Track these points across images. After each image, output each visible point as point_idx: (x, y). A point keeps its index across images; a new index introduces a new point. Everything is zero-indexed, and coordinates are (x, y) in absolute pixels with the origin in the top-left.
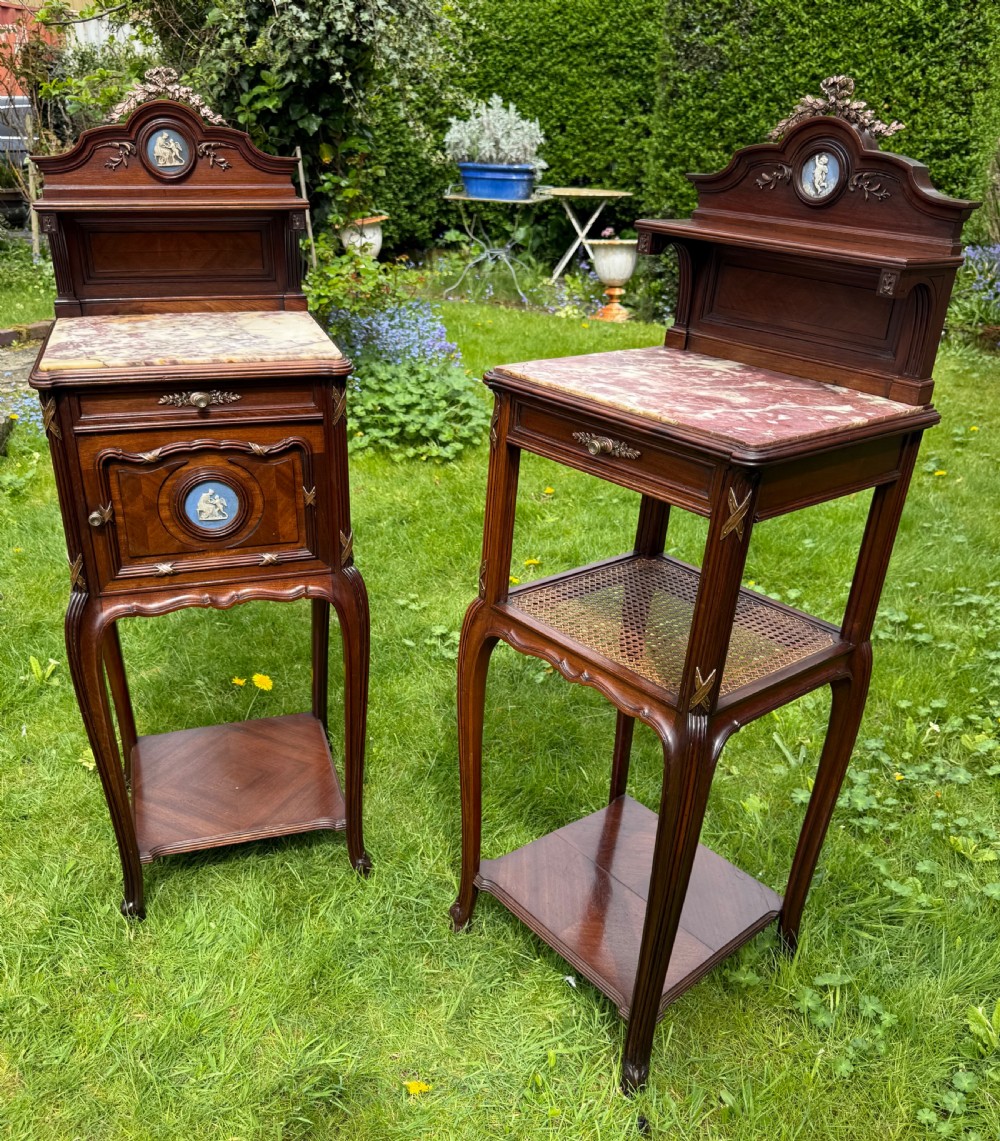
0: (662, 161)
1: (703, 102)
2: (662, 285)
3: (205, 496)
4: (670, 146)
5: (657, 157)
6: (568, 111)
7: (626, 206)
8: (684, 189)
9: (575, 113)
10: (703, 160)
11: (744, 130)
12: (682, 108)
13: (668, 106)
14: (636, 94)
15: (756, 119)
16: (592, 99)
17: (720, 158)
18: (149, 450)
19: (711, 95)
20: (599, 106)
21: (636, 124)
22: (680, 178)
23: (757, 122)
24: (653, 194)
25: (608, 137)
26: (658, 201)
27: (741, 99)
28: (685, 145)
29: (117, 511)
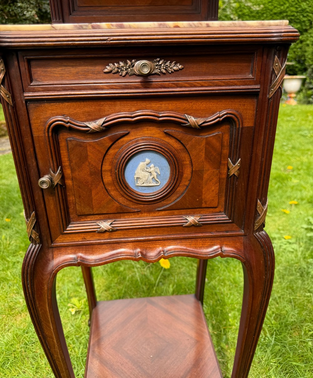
3: (142, 164)
18: (94, 119)
29: (66, 176)
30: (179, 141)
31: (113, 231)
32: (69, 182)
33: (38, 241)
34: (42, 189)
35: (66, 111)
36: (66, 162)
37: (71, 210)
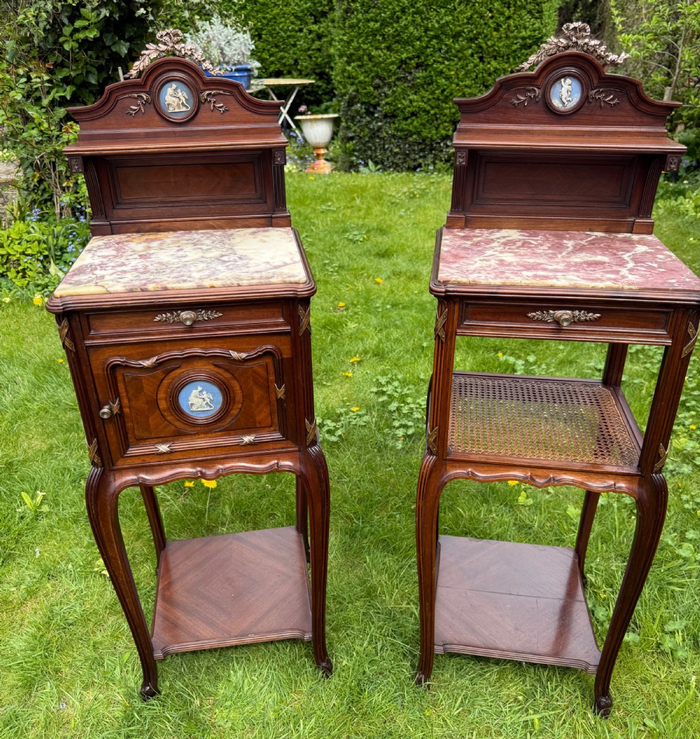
0: (345, 59)
1: (369, 16)
2: (354, 145)
3: (195, 392)
4: (349, 48)
5: (341, 56)
6: (263, 24)
7: (310, 89)
8: (362, 78)
9: (267, 25)
10: (373, 57)
11: (399, 35)
12: (355, 21)
13: (344, 19)
14: (308, 9)
15: (406, 27)
16: (278, 14)
17: (385, 55)
18: (148, 358)
19: (374, 10)
20: (283, 20)
21: (310, 32)
22: (358, 70)
23: (407, 28)
24: (340, 82)
25: (292, 41)
26: (345, 87)
27: (395, 13)
28: (360, 47)
29: (123, 405)
30: (227, 371)
31: (171, 452)
32: (126, 410)
33: (101, 464)
34: (103, 419)
35: (122, 353)
36: (123, 394)
37: (129, 436)
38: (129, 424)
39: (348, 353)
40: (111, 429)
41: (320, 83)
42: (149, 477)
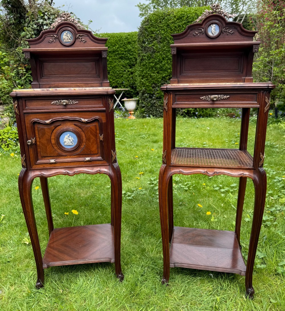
0: (141, 77)
1: (150, 61)
2: (145, 109)
3: (66, 136)
4: (142, 73)
5: (139, 76)
6: (110, 69)
7: (128, 93)
8: (148, 84)
9: (112, 69)
10: (152, 76)
11: (162, 68)
12: (145, 63)
13: (141, 63)
14: (127, 63)
15: (164, 65)
16: (116, 65)
17: (156, 75)
18: (48, 120)
19: (152, 59)
20: (118, 67)
21: (128, 71)
22: (146, 81)
23: (165, 65)
24: (139, 86)
25: (121, 75)
26: (141, 88)
27: (160, 60)
28: (147, 73)
29: (37, 141)
30: (80, 127)
31: (55, 163)
32: (38, 143)
34: (28, 145)
35: (38, 117)
36: (37, 136)
37: (39, 155)
38: (39, 150)
39: (138, 172)
40: (31, 151)
41: (132, 90)
42: (45, 173)
